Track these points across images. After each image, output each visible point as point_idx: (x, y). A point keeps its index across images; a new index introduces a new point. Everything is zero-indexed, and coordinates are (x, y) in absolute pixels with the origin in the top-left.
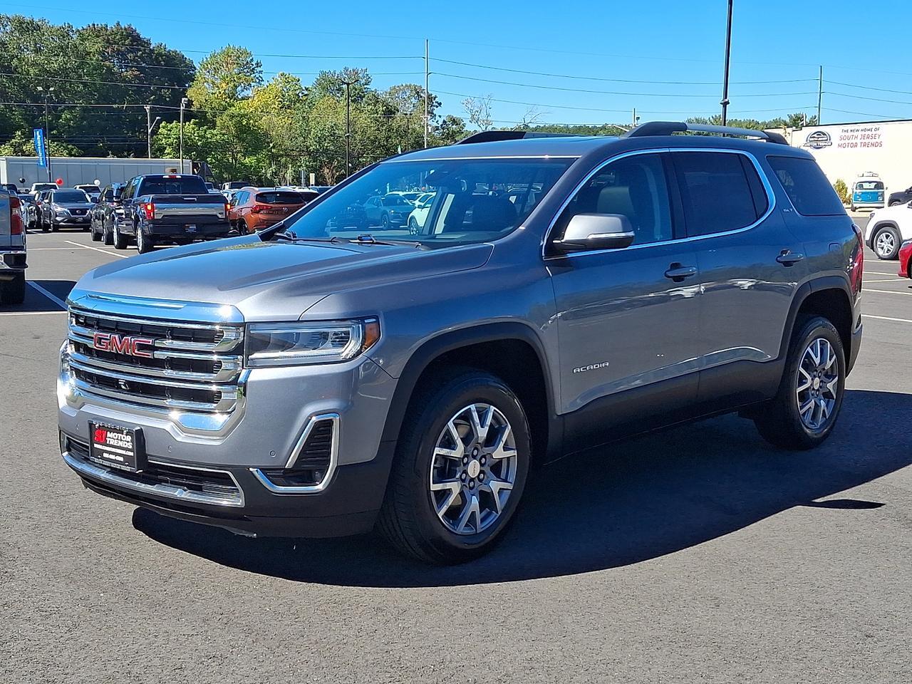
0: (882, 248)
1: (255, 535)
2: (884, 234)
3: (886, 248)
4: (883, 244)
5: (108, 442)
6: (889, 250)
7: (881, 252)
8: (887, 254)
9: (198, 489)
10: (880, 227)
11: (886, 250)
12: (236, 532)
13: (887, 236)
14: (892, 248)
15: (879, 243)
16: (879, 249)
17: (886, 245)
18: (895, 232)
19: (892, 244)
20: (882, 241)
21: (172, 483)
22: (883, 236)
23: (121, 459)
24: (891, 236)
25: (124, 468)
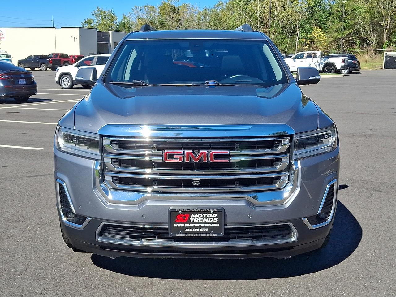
0: (64, 84)
1: (291, 256)
2: (65, 78)
3: (66, 84)
4: (64, 82)
5: (192, 221)
6: (67, 85)
7: (64, 86)
8: (67, 87)
9: (259, 238)
10: (62, 75)
11: (66, 85)
12: (279, 258)
13: (66, 79)
14: (69, 84)
15: (62, 82)
16: (63, 85)
17: (66, 83)
18: (70, 77)
19: (69, 82)
20: (64, 81)
21: (238, 237)
22: (64, 79)
23: (207, 230)
24: (68, 79)
25: (209, 235)
